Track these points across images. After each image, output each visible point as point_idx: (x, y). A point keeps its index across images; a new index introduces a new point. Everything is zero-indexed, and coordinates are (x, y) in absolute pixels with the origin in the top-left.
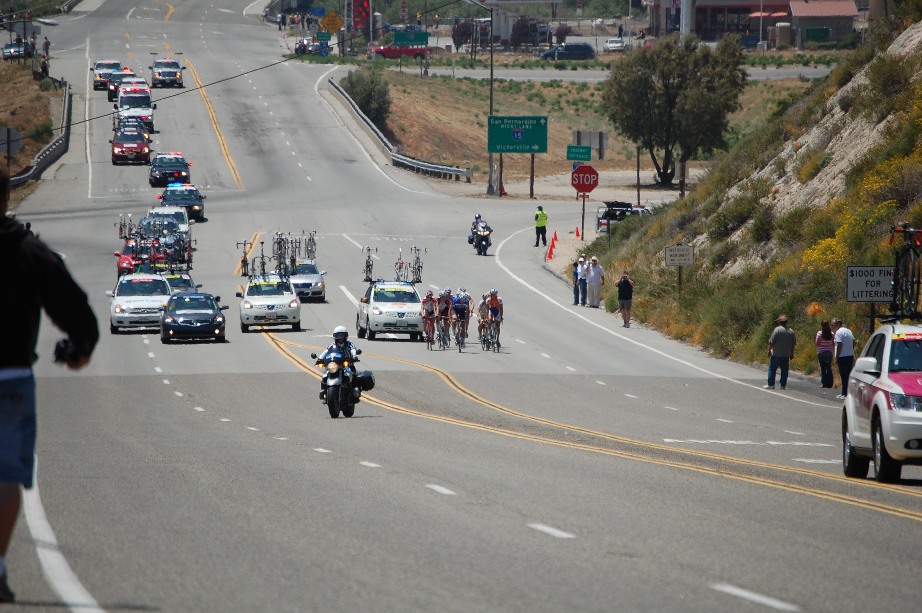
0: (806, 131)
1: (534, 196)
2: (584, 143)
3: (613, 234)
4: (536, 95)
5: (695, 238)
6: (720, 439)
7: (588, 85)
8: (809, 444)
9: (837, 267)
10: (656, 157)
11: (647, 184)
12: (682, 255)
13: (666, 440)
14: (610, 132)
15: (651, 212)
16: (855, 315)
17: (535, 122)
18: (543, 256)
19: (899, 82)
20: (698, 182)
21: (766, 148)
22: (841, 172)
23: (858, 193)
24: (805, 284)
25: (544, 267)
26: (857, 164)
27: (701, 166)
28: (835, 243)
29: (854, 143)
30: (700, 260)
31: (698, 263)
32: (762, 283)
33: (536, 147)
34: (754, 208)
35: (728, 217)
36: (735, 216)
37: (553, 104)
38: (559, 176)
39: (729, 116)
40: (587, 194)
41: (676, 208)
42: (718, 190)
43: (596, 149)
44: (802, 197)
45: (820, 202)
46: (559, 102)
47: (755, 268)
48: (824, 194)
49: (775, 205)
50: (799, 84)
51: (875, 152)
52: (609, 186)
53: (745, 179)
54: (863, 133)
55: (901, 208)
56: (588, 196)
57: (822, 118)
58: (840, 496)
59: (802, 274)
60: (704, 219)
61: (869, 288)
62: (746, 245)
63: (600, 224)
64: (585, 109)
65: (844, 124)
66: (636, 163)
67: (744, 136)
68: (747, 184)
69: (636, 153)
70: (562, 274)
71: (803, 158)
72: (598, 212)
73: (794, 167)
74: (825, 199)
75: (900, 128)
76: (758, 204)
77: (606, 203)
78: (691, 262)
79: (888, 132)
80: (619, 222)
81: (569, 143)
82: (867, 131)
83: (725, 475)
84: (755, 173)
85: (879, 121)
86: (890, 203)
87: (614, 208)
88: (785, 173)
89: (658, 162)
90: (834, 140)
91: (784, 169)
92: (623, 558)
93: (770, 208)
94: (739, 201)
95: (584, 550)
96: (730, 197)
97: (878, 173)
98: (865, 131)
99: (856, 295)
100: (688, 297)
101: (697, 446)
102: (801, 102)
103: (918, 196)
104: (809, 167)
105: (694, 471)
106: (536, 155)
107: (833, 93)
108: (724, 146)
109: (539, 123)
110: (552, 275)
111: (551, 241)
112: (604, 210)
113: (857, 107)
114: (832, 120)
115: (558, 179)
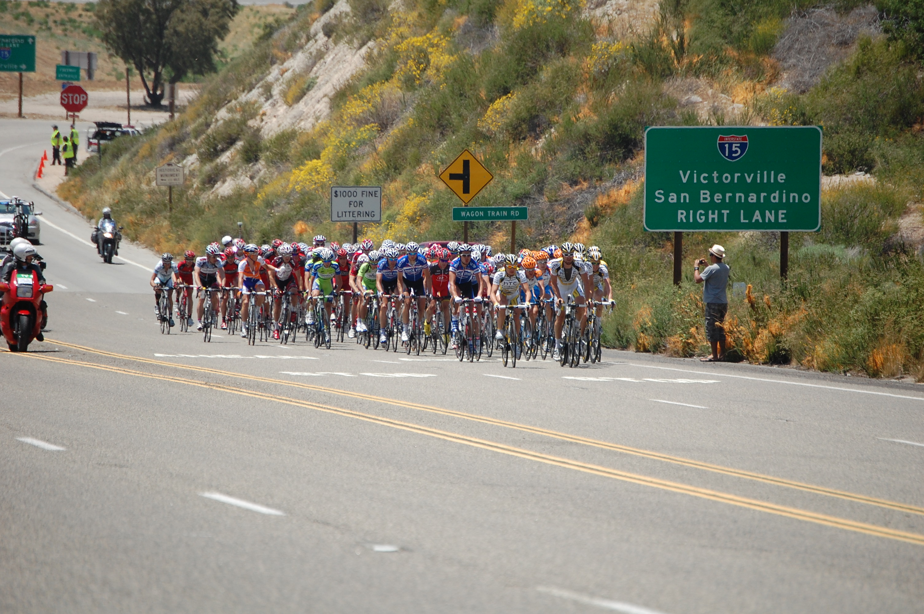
0: (292, 55)
1: (23, 115)
2: (74, 63)
3: (103, 154)
4: (23, 14)
5: (184, 158)
6: (209, 354)
7: (76, 6)
8: (295, 357)
9: (322, 188)
10: (146, 79)
11: (137, 105)
12: (171, 175)
13: (157, 355)
14: (99, 52)
15: (142, 133)
16: (339, 234)
17: (22, 41)
18: (31, 175)
19: (379, 10)
20: (187, 104)
21: (254, 71)
22: (325, 95)
23: (341, 117)
24: (292, 203)
25: (34, 186)
26: (341, 89)
27: (190, 88)
28: (320, 164)
29: (337, 67)
30: (190, 181)
31: (188, 183)
32: (250, 203)
33: (24, 67)
34: (242, 130)
35: (218, 138)
36: (224, 138)
37: (41, 24)
38: (48, 96)
39: (218, 40)
40: (76, 114)
41: (166, 129)
42: (206, 113)
43: (85, 69)
44: (289, 120)
45: (306, 125)
46: (46, 22)
47: (244, 188)
48: (309, 117)
49: (262, 127)
50: (284, 9)
51: (358, 77)
52: (100, 107)
53: (233, 101)
54: (345, 58)
55: (382, 131)
56: (78, 116)
57: (306, 43)
58: (324, 406)
59: (289, 195)
60: (193, 141)
61: (352, 208)
62: (235, 167)
63: (90, 144)
64: (72, 29)
65: (327, 49)
66: (126, 84)
67: (232, 59)
68: (236, 107)
69: (125, 75)
70: (52, 192)
71: (289, 81)
72: (88, 132)
73: (280, 90)
74: (310, 122)
75: (380, 54)
76: (246, 126)
77: (96, 123)
78: (181, 181)
79: (369, 58)
80: (110, 143)
81: (57, 62)
82: (349, 57)
83: (214, 388)
84: (243, 95)
85: (360, 47)
86: (373, 127)
87: (105, 129)
88: (271, 96)
89: (148, 83)
90: (318, 65)
91: (270, 92)
92: (113, 468)
93: (259, 130)
94: (228, 123)
95: (74, 462)
96: (219, 118)
97: (361, 98)
98: (347, 57)
99: (340, 215)
100: (179, 215)
101: (188, 361)
102: (286, 27)
103: (397, 120)
104: (295, 90)
105: (184, 385)
106: (24, 73)
107: (316, 19)
108: (213, 69)
109: (26, 42)
110: (42, 194)
111: (40, 160)
112: (93, 130)
113: (340, 32)
114: (315, 46)
115: (47, 99)
